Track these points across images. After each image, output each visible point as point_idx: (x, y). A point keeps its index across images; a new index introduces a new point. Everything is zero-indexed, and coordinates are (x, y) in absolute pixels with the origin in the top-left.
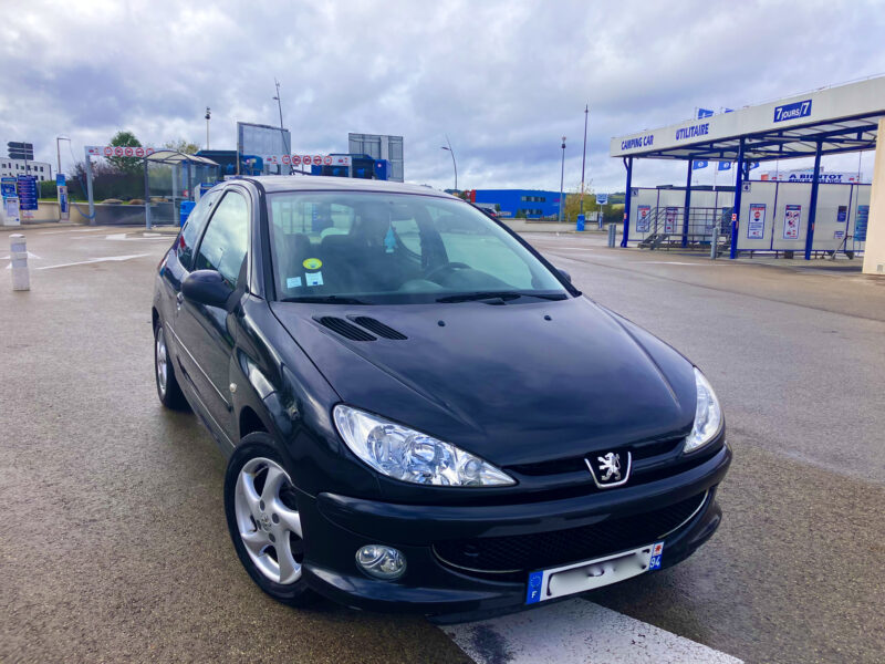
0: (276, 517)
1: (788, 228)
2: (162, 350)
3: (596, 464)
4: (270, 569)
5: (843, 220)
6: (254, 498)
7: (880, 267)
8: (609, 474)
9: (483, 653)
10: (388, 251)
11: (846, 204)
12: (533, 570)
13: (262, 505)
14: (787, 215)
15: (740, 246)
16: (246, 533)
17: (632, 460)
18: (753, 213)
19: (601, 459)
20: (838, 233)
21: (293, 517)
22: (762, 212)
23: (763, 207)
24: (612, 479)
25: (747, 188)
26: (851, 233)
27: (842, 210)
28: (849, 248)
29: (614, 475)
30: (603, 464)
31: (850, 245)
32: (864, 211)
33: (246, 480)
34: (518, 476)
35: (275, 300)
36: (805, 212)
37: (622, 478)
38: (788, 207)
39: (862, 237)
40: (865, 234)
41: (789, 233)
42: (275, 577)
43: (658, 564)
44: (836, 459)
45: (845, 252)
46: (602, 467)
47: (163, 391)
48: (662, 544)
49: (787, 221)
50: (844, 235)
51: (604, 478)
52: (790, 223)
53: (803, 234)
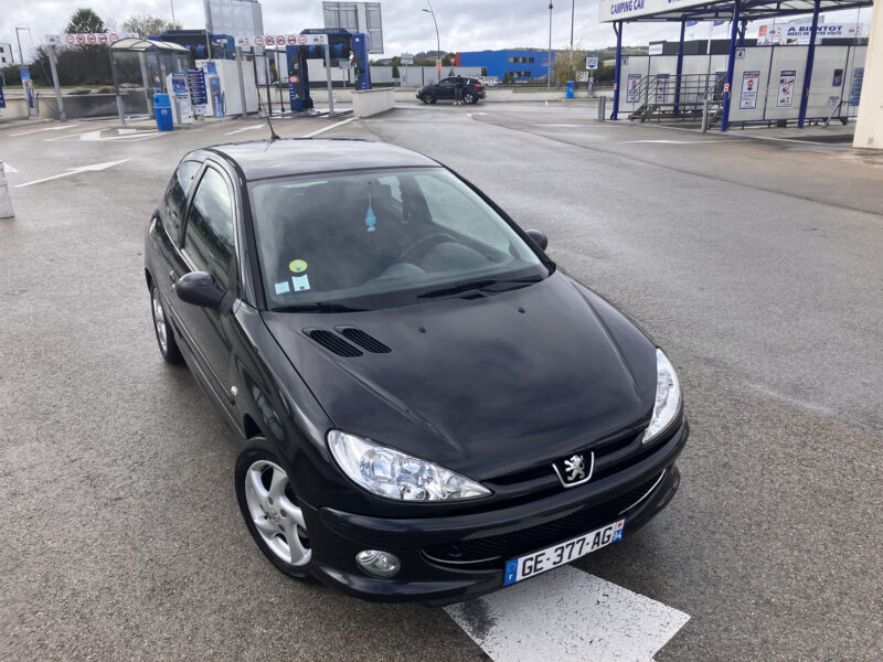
0: (284, 512)
1: (782, 96)
2: (159, 311)
3: (562, 467)
4: (282, 550)
5: (839, 84)
6: (263, 493)
7: (871, 141)
8: (574, 474)
9: (469, 620)
10: (369, 230)
11: (842, 67)
12: (509, 559)
13: (271, 501)
14: (782, 81)
15: (731, 118)
16: (258, 520)
17: (595, 459)
18: (746, 81)
19: (567, 462)
20: (833, 99)
21: (297, 512)
22: (755, 80)
23: (757, 74)
24: (578, 478)
25: (740, 55)
26: (846, 98)
27: (838, 73)
28: (843, 114)
29: (578, 475)
30: (569, 466)
31: (845, 110)
32: (860, 74)
33: (254, 476)
34: (494, 487)
35: (267, 310)
36: (800, 77)
37: (586, 476)
38: (783, 74)
39: (855, 102)
40: (859, 99)
41: (783, 101)
42: (287, 558)
43: (620, 536)
45: (839, 118)
46: (568, 469)
47: (165, 348)
48: (623, 521)
49: (782, 88)
50: (839, 101)
51: (570, 478)
52: (784, 90)
53: (797, 101)
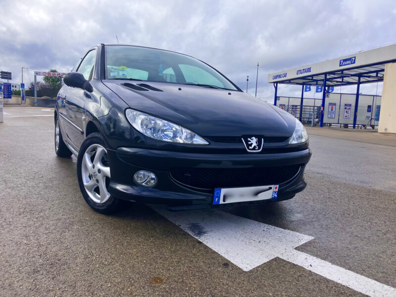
0: (99, 171)
1: (346, 114)
2: (58, 130)
3: (247, 142)
5: (370, 111)
6: (90, 165)
7: (386, 129)
8: (253, 146)
11: (371, 104)
12: (217, 187)
13: (94, 167)
14: (345, 108)
15: (324, 121)
17: (264, 142)
18: (330, 107)
19: (249, 139)
20: (368, 117)
21: (107, 170)
22: (334, 107)
23: (335, 104)
24: (254, 149)
25: (327, 96)
26: (373, 117)
27: (369, 107)
28: (373, 124)
29: (255, 147)
30: (250, 141)
31: (373, 122)
32: (379, 108)
33: (87, 157)
34: (210, 141)
35: (105, 79)
36: (353, 108)
37: (259, 149)
38: (346, 105)
39: (378, 119)
40: (379, 118)
41: (346, 116)
42: (98, 201)
43: (276, 196)
44: (361, 182)
45: (371, 126)
46: (250, 143)
47: (57, 149)
48: (278, 186)
49: (345, 111)
50: (370, 118)
51: (250, 148)
52: (346, 112)
53: (352, 118)
